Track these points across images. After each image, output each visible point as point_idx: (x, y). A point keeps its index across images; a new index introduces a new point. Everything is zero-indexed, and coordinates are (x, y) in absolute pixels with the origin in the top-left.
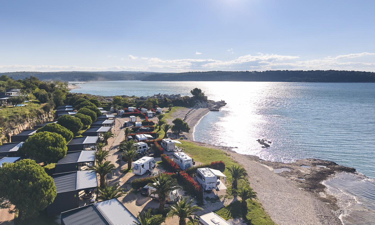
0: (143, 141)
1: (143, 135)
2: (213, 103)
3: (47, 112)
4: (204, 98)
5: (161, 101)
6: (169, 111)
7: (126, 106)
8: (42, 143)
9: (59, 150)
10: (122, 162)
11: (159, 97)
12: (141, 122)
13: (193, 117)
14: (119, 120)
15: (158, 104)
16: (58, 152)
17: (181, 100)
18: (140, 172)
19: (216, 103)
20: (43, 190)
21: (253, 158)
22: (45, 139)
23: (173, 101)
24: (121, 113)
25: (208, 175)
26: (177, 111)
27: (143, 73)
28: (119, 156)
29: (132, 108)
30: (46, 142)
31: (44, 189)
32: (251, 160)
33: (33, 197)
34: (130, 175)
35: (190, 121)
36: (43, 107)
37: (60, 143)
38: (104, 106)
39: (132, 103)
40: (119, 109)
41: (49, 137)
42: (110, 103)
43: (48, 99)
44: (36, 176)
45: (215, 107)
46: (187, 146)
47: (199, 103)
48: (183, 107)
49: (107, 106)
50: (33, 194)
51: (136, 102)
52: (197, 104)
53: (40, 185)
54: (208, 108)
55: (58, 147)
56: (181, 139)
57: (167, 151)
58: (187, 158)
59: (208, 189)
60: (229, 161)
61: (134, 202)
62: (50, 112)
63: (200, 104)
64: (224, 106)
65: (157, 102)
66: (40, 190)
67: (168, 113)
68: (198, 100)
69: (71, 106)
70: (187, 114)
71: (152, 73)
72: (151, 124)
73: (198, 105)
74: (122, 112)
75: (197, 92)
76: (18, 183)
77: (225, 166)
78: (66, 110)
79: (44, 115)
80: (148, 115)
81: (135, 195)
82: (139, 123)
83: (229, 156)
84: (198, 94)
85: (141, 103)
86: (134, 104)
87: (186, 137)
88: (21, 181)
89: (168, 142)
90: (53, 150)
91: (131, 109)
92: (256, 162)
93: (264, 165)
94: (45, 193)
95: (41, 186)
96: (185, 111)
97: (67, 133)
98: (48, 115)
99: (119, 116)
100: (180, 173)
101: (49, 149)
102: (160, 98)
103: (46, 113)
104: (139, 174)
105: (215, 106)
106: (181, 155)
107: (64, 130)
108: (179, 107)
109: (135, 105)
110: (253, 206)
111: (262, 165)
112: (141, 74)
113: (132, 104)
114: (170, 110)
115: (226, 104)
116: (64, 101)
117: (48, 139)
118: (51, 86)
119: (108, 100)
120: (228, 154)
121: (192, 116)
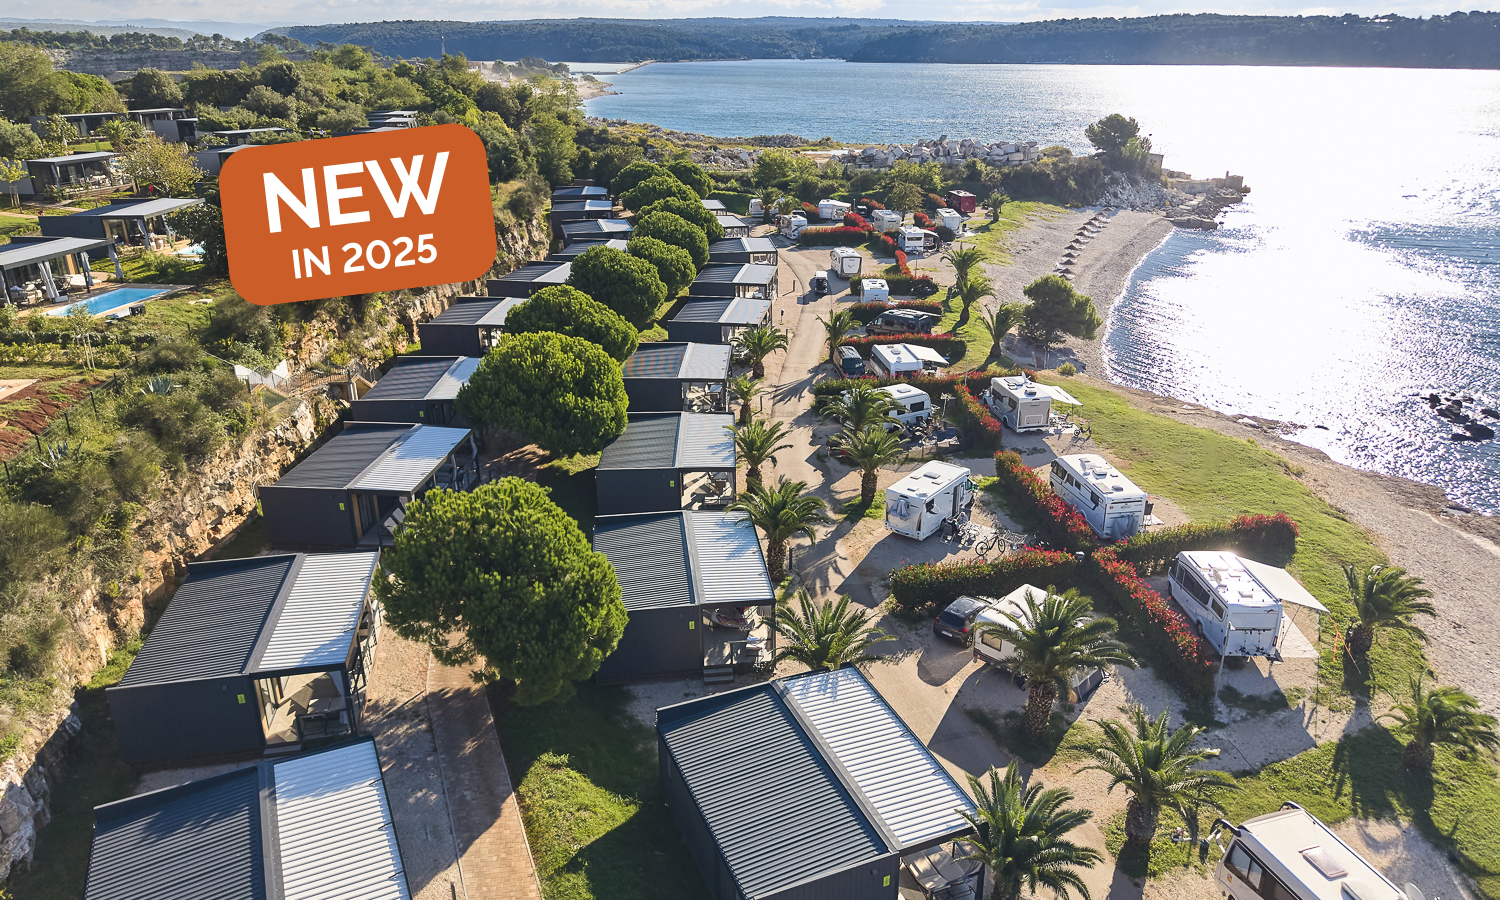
0: (909, 377)
1: (906, 348)
2: (1187, 187)
3: (526, 222)
4: (1148, 163)
5: (952, 177)
6: (992, 223)
7: (809, 193)
8: (540, 380)
9: (602, 412)
10: (832, 463)
11: (941, 154)
12: (884, 282)
13: (1097, 259)
14: (789, 260)
15: (939, 187)
16: (599, 420)
17: (1043, 175)
18: (919, 529)
19: (1199, 188)
20: (584, 615)
21: (1418, 496)
22: (548, 364)
23: (1006, 176)
24: (794, 228)
25: (1242, 596)
26: (1026, 224)
27: (852, 26)
28: (813, 436)
29: (832, 206)
30: (552, 377)
31: (587, 608)
32: (1404, 505)
33: (551, 638)
34: (872, 531)
35: (1089, 275)
36: (508, 199)
37: (601, 382)
38: (722, 190)
39: (830, 182)
40: (785, 209)
41: (560, 355)
42: (741, 177)
43: (522, 163)
44: (553, 558)
45: (1196, 210)
46: (1099, 412)
47: (1123, 188)
48: (1050, 206)
49: (735, 190)
50: (552, 627)
51: (846, 176)
52: (1111, 190)
53: (572, 591)
54: (1164, 213)
55: (596, 398)
56: (1063, 373)
57: (1014, 432)
58: (1122, 490)
59: (1234, 654)
60: (1308, 510)
61: (910, 663)
62: (535, 222)
63: (1127, 192)
64: (1239, 201)
65: (937, 179)
66: (573, 612)
67: (987, 235)
68: (1117, 174)
69: (603, 191)
70: (1074, 244)
71: (891, 24)
72: (923, 287)
73: (1115, 196)
74: (799, 226)
75: (1115, 133)
76: (495, 585)
77: (1294, 534)
78: (587, 208)
79: (516, 234)
80: (908, 243)
81: (910, 630)
82: (878, 286)
83: (1299, 474)
84: (1124, 144)
85: (865, 182)
86: (842, 186)
87: (1080, 356)
88: (504, 577)
89: (1020, 394)
90: (579, 408)
91: (830, 210)
92: (1433, 519)
93: (1479, 541)
94: (590, 622)
95: (574, 596)
96: (1061, 223)
97: (617, 330)
98: (529, 232)
99: (788, 243)
100: (1097, 555)
101: (565, 404)
102: (945, 156)
103: (521, 225)
104: (913, 534)
105: (1195, 202)
106: (1091, 471)
107: (607, 321)
108: (1030, 204)
109: (843, 192)
110: (1459, 768)
111: (1465, 535)
112: (846, 28)
113: (832, 186)
114: (996, 220)
115: (1247, 190)
116: (573, 165)
117: (557, 366)
118: (517, 97)
119: (733, 157)
120: (1292, 464)
121: (1096, 254)
